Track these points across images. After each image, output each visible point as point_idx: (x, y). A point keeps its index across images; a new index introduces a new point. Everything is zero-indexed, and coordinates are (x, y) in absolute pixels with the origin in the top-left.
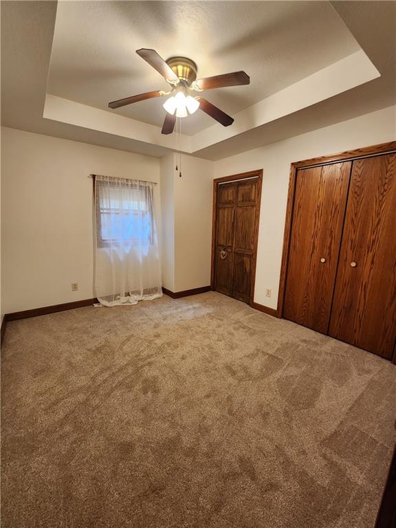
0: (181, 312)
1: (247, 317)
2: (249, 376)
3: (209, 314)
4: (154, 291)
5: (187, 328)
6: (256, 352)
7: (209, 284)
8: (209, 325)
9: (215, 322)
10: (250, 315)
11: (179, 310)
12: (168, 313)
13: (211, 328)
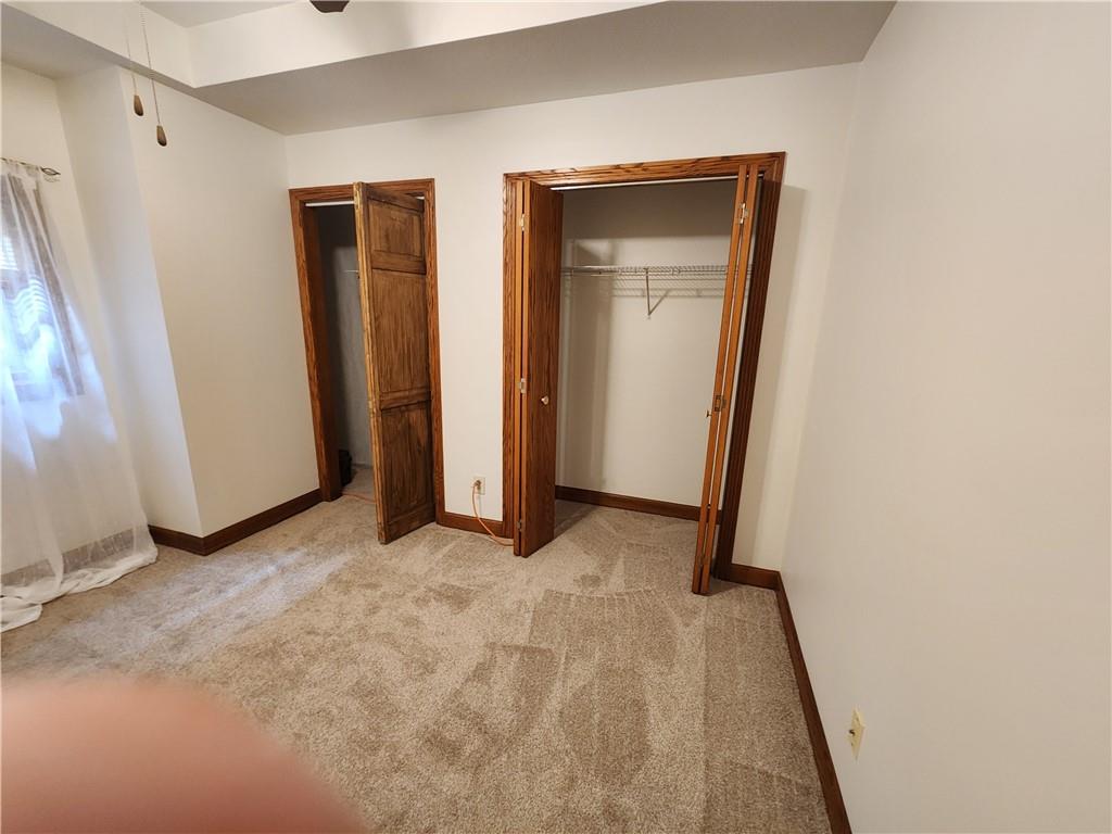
0: (239, 598)
1: (439, 556)
2: (496, 742)
3: (334, 578)
5: (273, 651)
6: (489, 653)
7: (313, 484)
8: (342, 615)
9: (359, 600)
10: (446, 550)
11: (232, 592)
12: (191, 614)
13: (350, 623)
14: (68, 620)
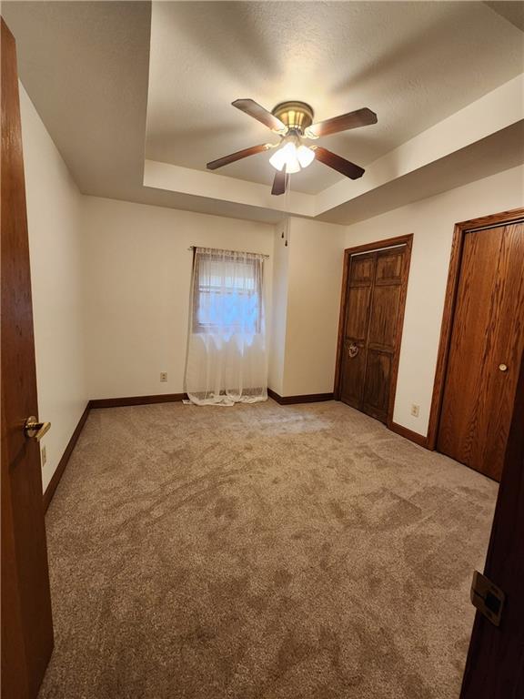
0: (286, 423)
1: (379, 441)
2: (363, 523)
3: (323, 431)
4: (257, 392)
5: (290, 444)
6: (381, 491)
8: (320, 444)
9: (330, 442)
10: (384, 440)
11: (285, 420)
12: (270, 421)
13: (322, 449)
14: (239, 409)
